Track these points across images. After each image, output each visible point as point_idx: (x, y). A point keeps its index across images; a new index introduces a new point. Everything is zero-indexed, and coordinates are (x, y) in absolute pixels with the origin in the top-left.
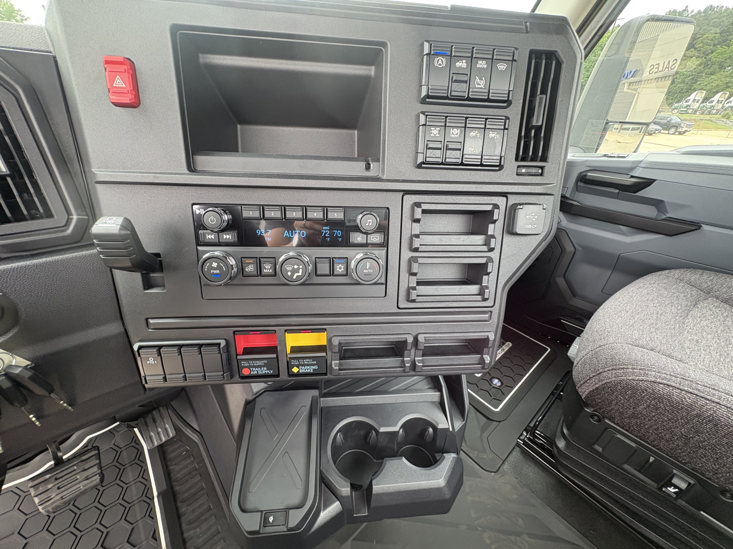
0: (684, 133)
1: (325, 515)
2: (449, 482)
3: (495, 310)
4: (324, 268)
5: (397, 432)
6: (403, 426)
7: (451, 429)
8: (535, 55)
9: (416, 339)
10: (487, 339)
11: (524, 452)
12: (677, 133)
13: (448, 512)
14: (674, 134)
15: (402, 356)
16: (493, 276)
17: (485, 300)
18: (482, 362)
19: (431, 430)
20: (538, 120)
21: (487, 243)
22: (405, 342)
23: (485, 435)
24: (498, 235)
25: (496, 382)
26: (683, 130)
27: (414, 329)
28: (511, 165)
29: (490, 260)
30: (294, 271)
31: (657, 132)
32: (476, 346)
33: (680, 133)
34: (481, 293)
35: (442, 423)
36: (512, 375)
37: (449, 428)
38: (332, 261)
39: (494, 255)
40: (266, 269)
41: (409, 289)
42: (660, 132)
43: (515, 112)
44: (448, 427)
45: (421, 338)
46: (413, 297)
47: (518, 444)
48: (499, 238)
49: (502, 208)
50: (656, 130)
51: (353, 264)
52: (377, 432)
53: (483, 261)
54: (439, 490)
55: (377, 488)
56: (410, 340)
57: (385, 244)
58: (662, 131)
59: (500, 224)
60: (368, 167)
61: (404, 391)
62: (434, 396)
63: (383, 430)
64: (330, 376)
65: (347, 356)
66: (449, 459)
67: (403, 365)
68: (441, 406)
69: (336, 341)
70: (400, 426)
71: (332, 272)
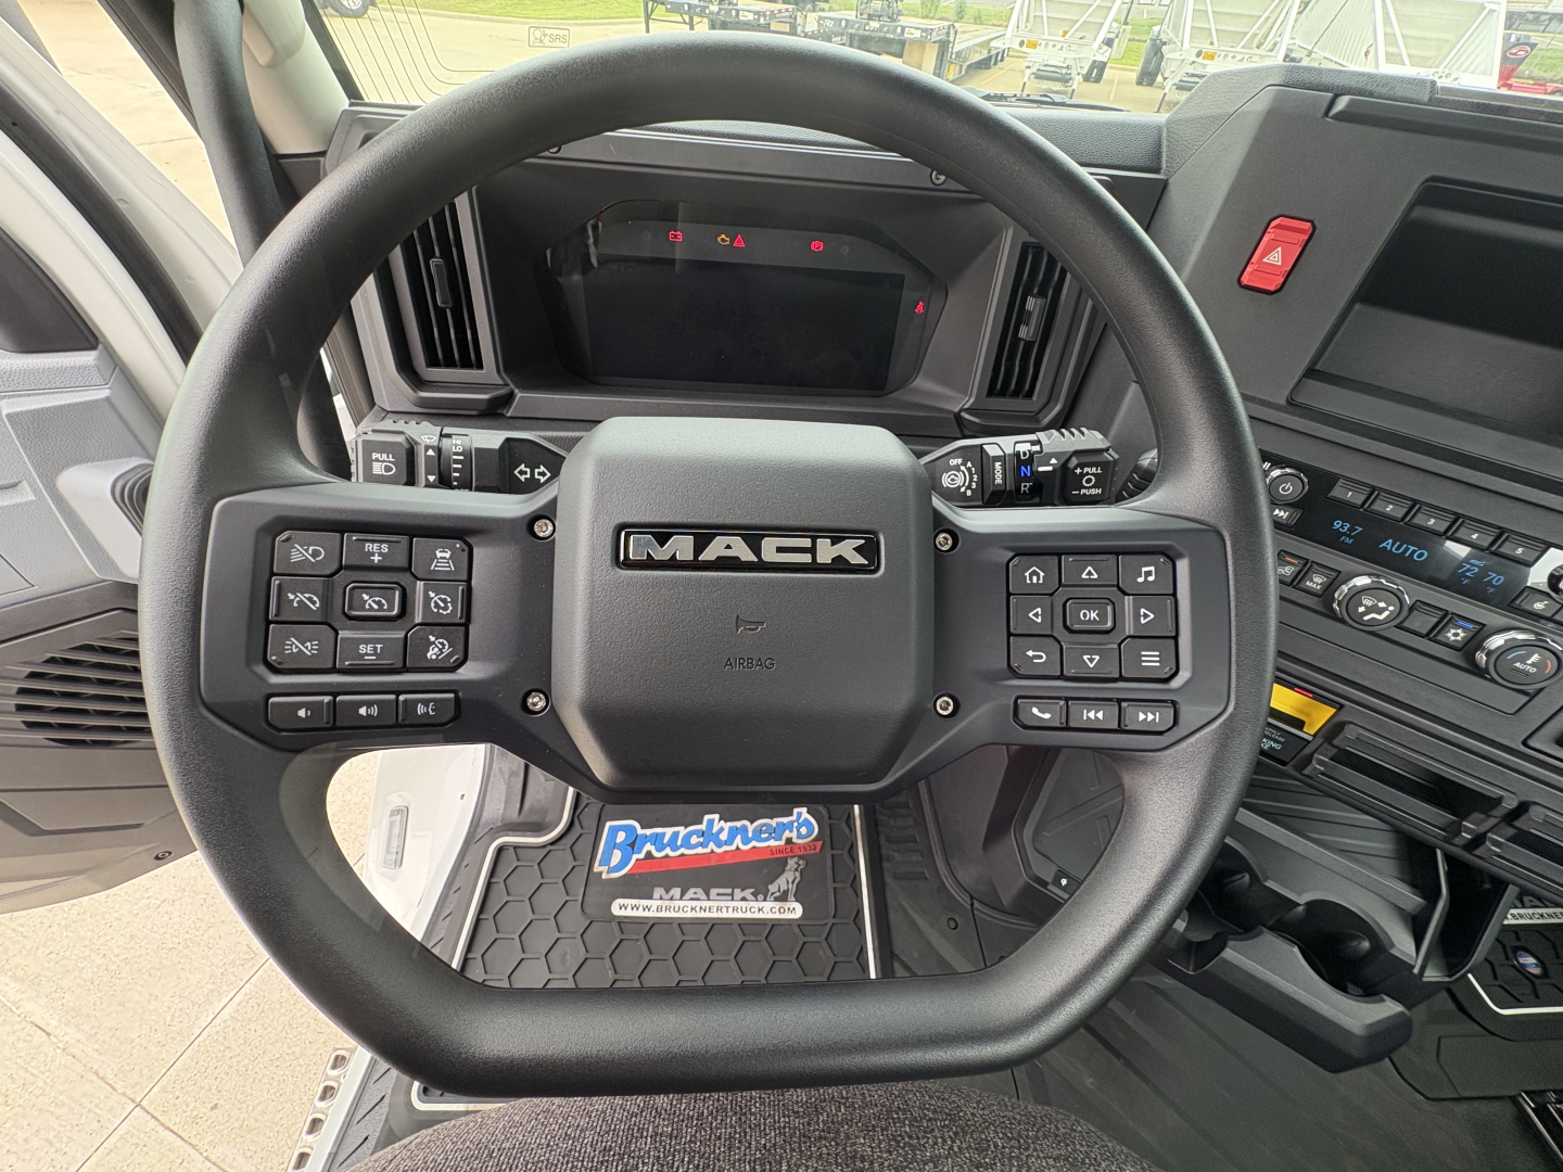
4: (1423, 622)
5: (1296, 905)
6: (1311, 905)
7: (1416, 971)
9: (1524, 809)
13: (1336, 1071)
15: (1464, 817)
19: (1366, 946)
22: (1498, 801)
23: (1437, 1029)
25: (1528, 961)
27: (1532, 792)
30: (1373, 610)
35: (1403, 943)
37: (1413, 967)
38: (1446, 619)
40: (1312, 581)
44: (1413, 963)
45: (1537, 813)
47: (1514, 1100)
51: (1494, 641)
52: (1255, 878)
55: (1229, 954)
56: (1510, 803)
61: (1343, 852)
62: (1412, 900)
63: (1270, 884)
64: (1288, 769)
65: (1346, 759)
66: (1389, 1008)
67: (1454, 830)
68: (1417, 925)
69: (1350, 733)
70: (1303, 899)
71: (1432, 634)
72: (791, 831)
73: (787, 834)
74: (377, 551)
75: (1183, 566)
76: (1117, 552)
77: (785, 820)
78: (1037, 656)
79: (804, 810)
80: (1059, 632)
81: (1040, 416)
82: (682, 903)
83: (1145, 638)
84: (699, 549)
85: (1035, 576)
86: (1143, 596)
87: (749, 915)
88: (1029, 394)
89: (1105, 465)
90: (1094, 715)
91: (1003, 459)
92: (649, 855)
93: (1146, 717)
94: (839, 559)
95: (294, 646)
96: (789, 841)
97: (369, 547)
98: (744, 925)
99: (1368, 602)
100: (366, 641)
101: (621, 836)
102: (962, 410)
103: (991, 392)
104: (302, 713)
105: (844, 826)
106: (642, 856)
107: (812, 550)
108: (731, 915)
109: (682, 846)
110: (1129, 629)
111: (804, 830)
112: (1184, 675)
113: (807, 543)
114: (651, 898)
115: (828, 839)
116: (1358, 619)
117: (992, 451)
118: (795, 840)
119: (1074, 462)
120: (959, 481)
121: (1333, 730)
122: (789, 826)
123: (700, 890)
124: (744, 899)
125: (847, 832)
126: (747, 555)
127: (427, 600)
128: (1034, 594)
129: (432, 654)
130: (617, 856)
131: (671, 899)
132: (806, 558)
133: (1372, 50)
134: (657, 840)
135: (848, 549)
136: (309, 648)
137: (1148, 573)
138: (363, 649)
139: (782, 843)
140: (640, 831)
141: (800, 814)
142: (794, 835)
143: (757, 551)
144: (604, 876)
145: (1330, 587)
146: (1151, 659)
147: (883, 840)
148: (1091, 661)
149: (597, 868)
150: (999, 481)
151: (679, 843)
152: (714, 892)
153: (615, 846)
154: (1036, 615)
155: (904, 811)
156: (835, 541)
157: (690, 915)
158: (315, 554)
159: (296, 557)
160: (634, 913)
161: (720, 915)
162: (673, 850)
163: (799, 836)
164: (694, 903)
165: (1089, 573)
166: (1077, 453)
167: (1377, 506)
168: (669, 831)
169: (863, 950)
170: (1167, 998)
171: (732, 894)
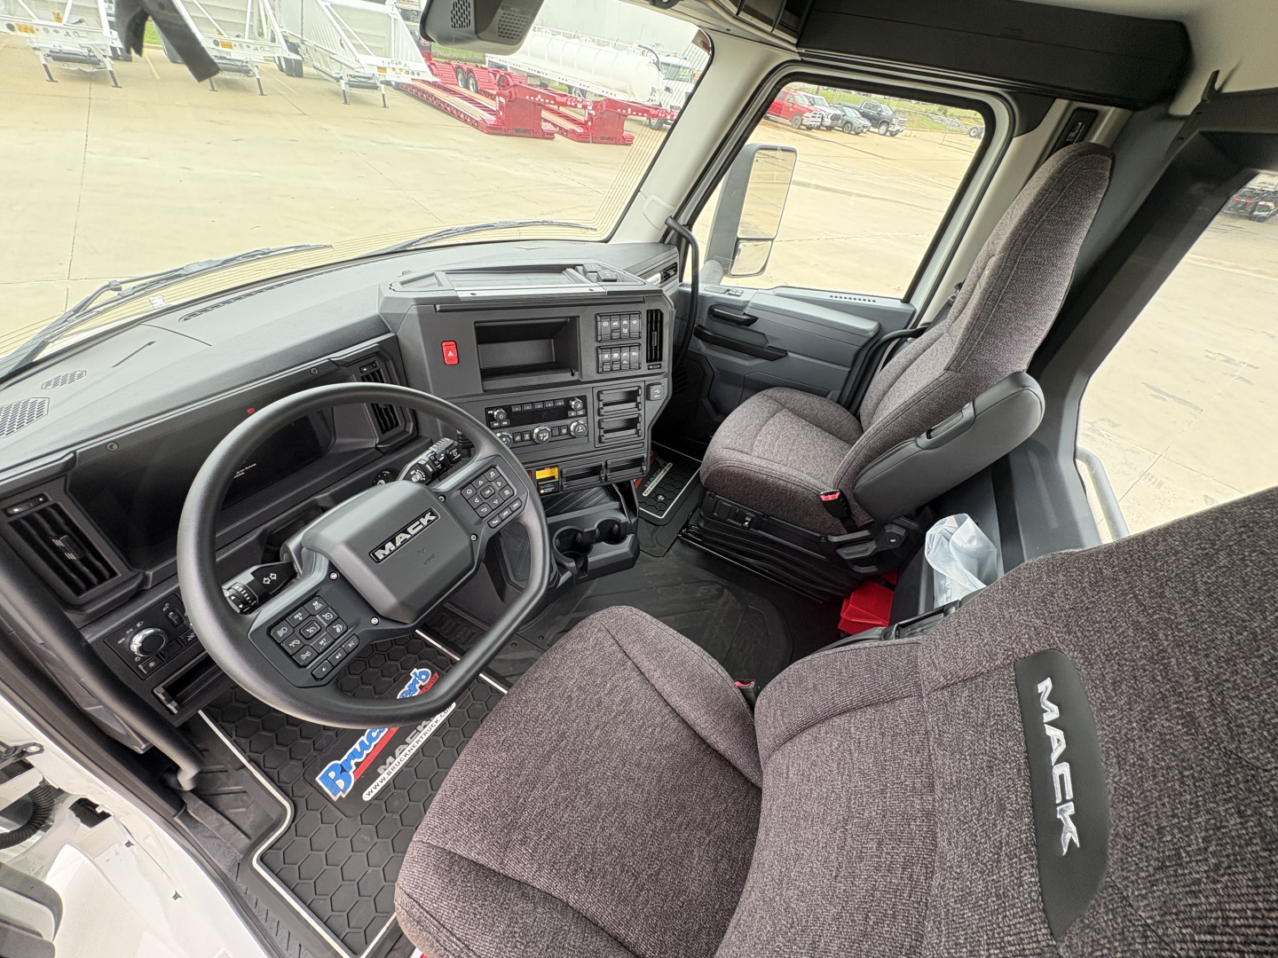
0: (896, 134)
1: (563, 579)
2: (632, 547)
3: (646, 441)
4: (556, 432)
5: (595, 531)
6: (598, 527)
7: (629, 522)
8: (650, 312)
9: (606, 463)
10: (643, 457)
11: (682, 542)
12: (888, 134)
13: (633, 567)
14: (884, 135)
15: (599, 474)
16: (642, 423)
17: (639, 436)
18: (642, 470)
19: (616, 526)
20: (655, 343)
21: (637, 406)
22: (601, 465)
23: (654, 536)
24: (643, 402)
25: (661, 497)
26: (894, 130)
27: (604, 458)
28: (644, 365)
29: (640, 415)
30: (544, 437)
31: (865, 130)
32: (637, 462)
33: (893, 135)
34: (637, 433)
35: (623, 518)
36: (673, 489)
38: (560, 428)
39: (642, 412)
40: (526, 437)
41: (600, 437)
42: (868, 130)
43: (643, 341)
44: (627, 521)
45: (609, 462)
46: (603, 440)
47: (678, 537)
48: (643, 403)
49: (643, 388)
50: (864, 127)
51: (572, 428)
52: (581, 532)
53: (636, 416)
54: (626, 553)
55: (590, 560)
56: (603, 464)
57: (586, 415)
58: (872, 129)
59: (643, 396)
60: (573, 374)
61: (595, 505)
62: (616, 504)
63: (586, 530)
64: (561, 492)
65: (570, 479)
66: (630, 537)
67: (600, 479)
68: (621, 510)
69: (564, 471)
70: (596, 526)
71: (560, 434)
72: (418, 683)
73: (417, 686)
74: (298, 616)
75: (498, 467)
76: (482, 474)
77: (411, 682)
78: (485, 510)
79: (415, 670)
80: (485, 501)
81: (407, 430)
82: (398, 760)
83: (503, 488)
84: (394, 544)
85: (469, 492)
86: (495, 480)
87: (433, 729)
88: (397, 424)
89: (456, 447)
90: (506, 513)
91: (427, 463)
92: (357, 765)
93: (516, 505)
94: (429, 521)
95: (304, 657)
96: (421, 687)
97: (296, 617)
98: (435, 734)
99: (541, 435)
100: (320, 640)
101: (332, 775)
102: (376, 445)
103: (383, 432)
104: (324, 670)
105: (440, 657)
106: (354, 768)
107: (421, 523)
108: (425, 738)
109: (370, 743)
110: (498, 489)
111: (423, 677)
112: (516, 491)
113: (418, 523)
114: (379, 775)
115: (438, 669)
116: (542, 441)
117: (422, 463)
118: (423, 684)
119: (448, 451)
120: (419, 477)
121: (561, 473)
122: (415, 681)
123: (401, 747)
124: (425, 727)
125: (443, 658)
126: (408, 536)
127: (324, 618)
128: (472, 496)
129: (338, 631)
130: (341, 784)
131: (390, 764)
132: (421, 527)
133: (343, 42)
134: (355, 755)
135: (428, 517)
136: (308, 654)
137: (492, 474)
138: (321, 643)
139: (419, 690)
140: (339, 762)
141: (415, 674)
142: (421, 683)
143: (409, 533)
144: (344, 796)
145: (531, 436)
146: (507, 492)
147: (460, 646)
148: (496, 502)
149: (335, 798)
150: (431, 470)
151: (368, 743)
152: (408, 740)
153: (334, 781)
154: (477, 501)
155: (460, 627)
156: (424, 517)
157: (406, 759)
158: (284, 630)
159: (281, 635)
160: (379, 788)
161: (420, 743)
162: (367, 749)
163: (424, 681)
164: (404, 753)
165: (481, 483)
166: (447, 448)
167: (525, 409)
168: (357, 746)
169: (491, 687)
170: (594, 596)
171: (418, 731)
